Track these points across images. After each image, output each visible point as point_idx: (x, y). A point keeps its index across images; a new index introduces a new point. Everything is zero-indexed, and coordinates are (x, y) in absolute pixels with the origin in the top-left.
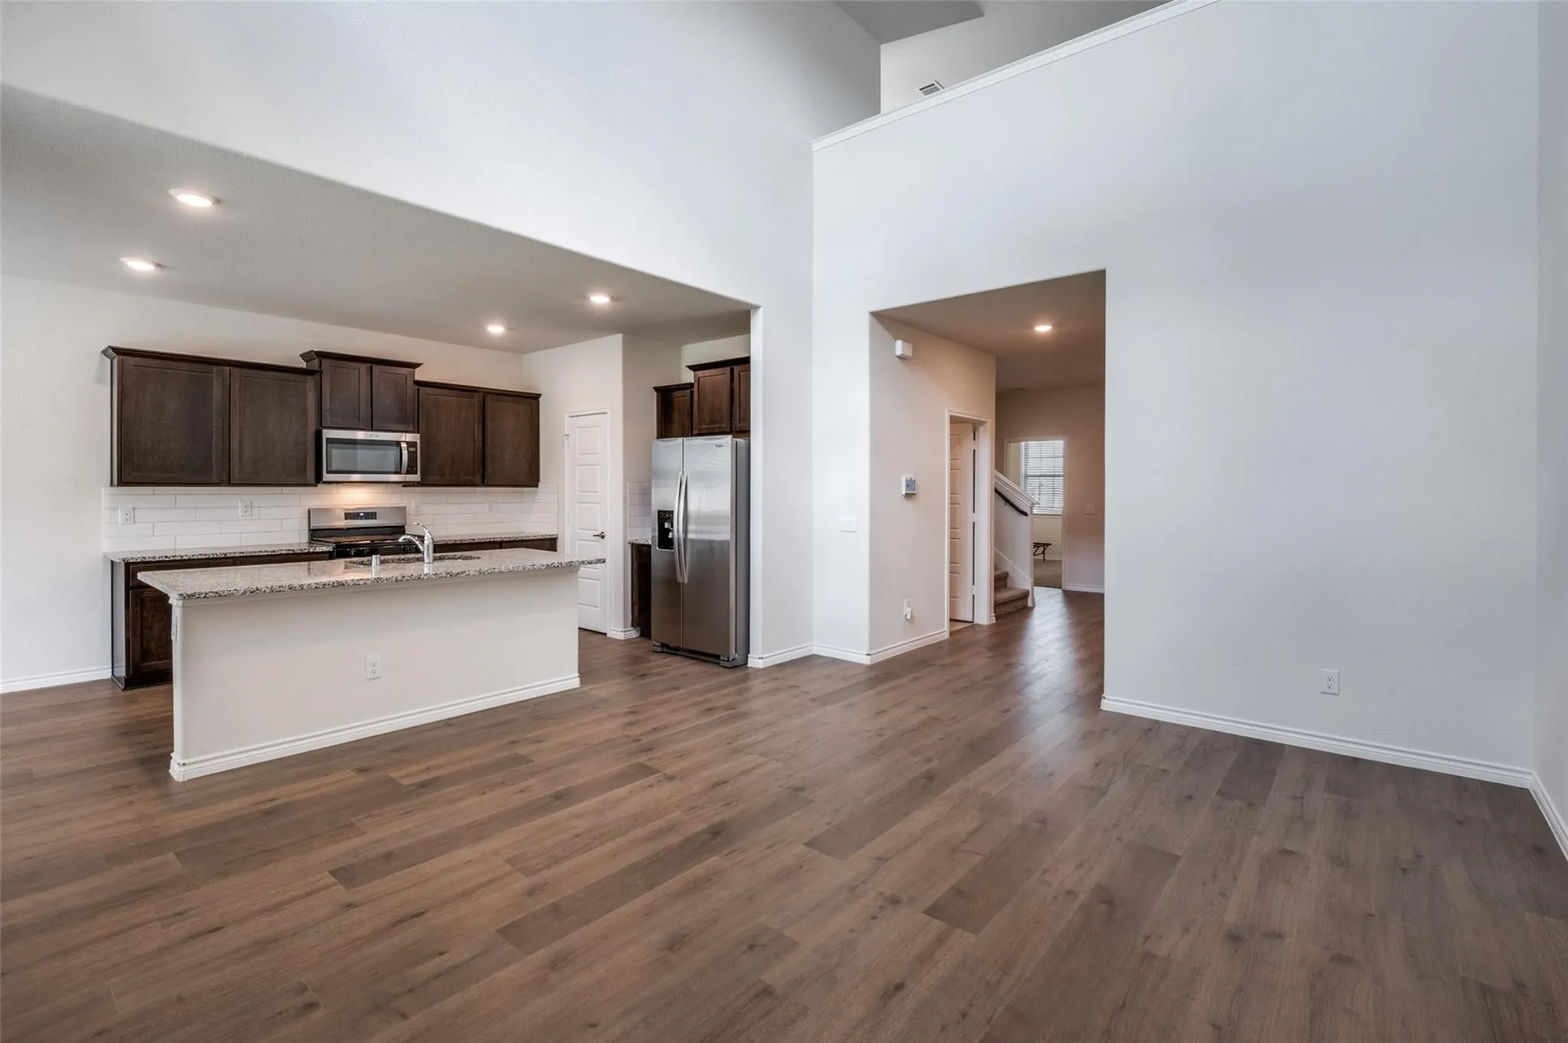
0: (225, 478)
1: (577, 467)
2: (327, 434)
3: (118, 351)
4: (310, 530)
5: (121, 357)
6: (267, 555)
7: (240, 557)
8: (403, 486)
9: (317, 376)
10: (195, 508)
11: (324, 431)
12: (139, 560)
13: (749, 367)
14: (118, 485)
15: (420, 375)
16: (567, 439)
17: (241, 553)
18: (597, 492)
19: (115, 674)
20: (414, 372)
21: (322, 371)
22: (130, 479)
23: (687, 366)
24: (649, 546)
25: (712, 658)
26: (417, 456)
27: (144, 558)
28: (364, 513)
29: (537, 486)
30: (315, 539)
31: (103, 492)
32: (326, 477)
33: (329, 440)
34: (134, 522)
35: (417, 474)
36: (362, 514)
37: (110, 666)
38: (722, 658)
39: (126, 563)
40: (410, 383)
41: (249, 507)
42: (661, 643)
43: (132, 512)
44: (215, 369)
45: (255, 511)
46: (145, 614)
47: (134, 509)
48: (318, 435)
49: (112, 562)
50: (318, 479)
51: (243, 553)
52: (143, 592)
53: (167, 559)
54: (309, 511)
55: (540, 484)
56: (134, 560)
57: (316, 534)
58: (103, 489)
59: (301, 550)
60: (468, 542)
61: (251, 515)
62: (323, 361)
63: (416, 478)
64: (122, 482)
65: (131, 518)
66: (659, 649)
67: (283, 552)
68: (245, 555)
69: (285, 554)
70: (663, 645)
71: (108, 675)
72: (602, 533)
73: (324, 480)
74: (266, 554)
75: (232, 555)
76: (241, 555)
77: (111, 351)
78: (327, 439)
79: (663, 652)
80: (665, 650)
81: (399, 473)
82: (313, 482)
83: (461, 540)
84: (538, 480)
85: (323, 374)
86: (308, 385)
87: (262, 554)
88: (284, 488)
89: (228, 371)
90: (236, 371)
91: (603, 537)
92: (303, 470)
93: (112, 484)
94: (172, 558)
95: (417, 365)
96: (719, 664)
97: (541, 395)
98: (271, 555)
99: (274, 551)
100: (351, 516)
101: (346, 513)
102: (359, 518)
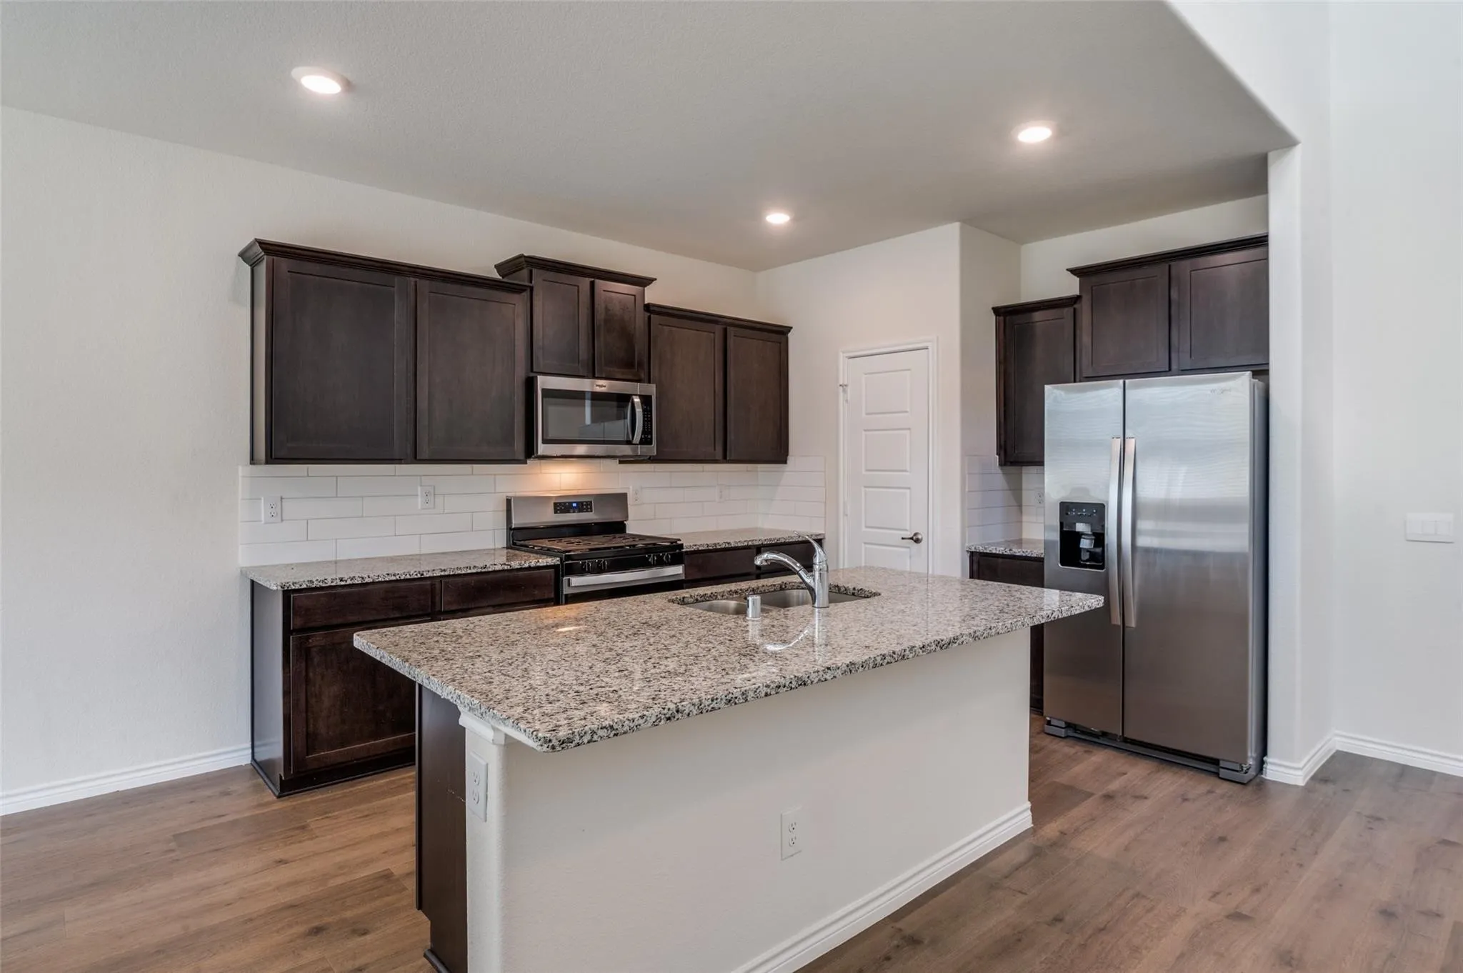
0: (409, 451)
1: (864, 433)
2: (544, 382)
3: (271, 249)
4: (510, 529)
5: (271, 257)
7: (441, 576)
8: (621, 462)
9: (526, 295)
10: (362, 497)
11: (540, 378)
12: (304, 586)
13: (1267, 253)
14: (267, 463)
15: (652, 295)
16: (844, 391)
17: (442, 571)
18: (905, 471)
19: (256, 757)
20: (644, 290)
21: (532, 289)
22: (282, 454)
23: (1067, 270)
24: (1040, 560)
25: (1208, 765)
26: (651, 417)
27: (311, 582)
28: (577, 503)
29: (785, 462)
30: (518, 543)
31: (240, 474)
32: (542, 449)
33: (548, 393)
34: (282, 520)
35: (652, 444)
36: (574, 505)
37: (249, 745)
38: (1222, 764)
39: (284, 591)
40: (640, 309)
41: (431, 495)
42: (1066, 723)
43: (279, 504)
44: (397, 279)
45: (439, 500)
46: (311, 675)
47: (282, 498)
48: (530, 384)
49: (253, 582)
50: (530, 452)
51: (444, 570)
52: (308, 638)
53: (343, 583)
54: (509, 501)
55: (790, 459)
56: (297, 587)
57: (519, 537)
58: (240, 468)
60: (723, 546)
61: (434, 508)
62: (535, 271)
63: (652, 449)
64: (273, 458)
65: (278, 514)
66: (1062, 733)
68: (447, 573)
69: (499, 571)
70: (1069, 725)
71: (244, 759)
72: (915, 534)
73: (539, 453)
74: (474, 571)
75: (430, 574)
76: (443, 573)
77: (258, 249)
78: (543, 390)
79: (1067, 737)
80: (1071, 733)
81: (629, 442)
82: (522, 457)
83: (715, 544)
84: (787, 453)
85: (534, 293)
87: (469, 571)
88: (476, 466)
89: (413, 283)
90: (424, 285)
91: (917, 541)
92: (508, 440)
93: (253, 461)
94: (349, 582)
95: (649, 281)
96: (1217, 774)
97: (792, 328)
98: (481, 573)
100: (561, 507)
101: (555, 504)
102: (572, 511)
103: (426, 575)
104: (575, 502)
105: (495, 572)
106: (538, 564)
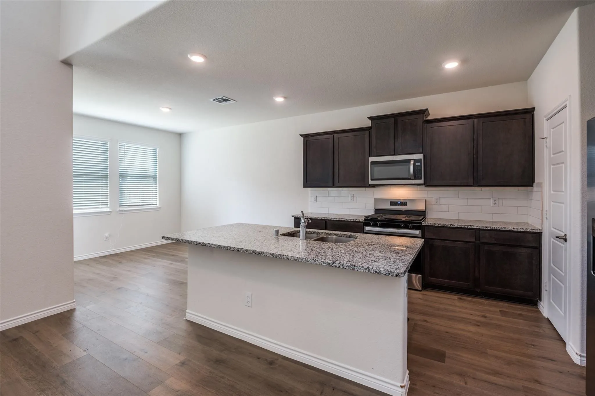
1: (552, 167)
2: (372, 159)
4: (375, 209)
5: (304, 138)
6: (337, 220)
11: (370, 157)
20: (424, 116)
21: (372, 127)
22: (309, 184)
26: (421, 168)
28: (401, 202)
31: (309, 190)
32: (372, 182)
33: (373, 163)
34: (317, 202)
35: (421, 179)
36: (399, 203)
41: (353, 197)
45: (355, 199)
51: (328, 218)
54: (376, 200)
55: (534, 185)
59: (350, 219)
61: (354, 201)
62: (373, 121)
63: (421, 181)
64: (304, 186)
65: (316, 200)
67: (343, 220)
68: (328, 219)
72: (565, 235)
73: (370, 184)
75: (324, 219)
78: (371, 162)
81: (410, 179)
84: (533, 181)
86: (366, 135)
87: (334, 219)
89: (334, 136)
90: (337, 135)
91: (566, 240)
92: (364, 179)
97: (535, 108)
99: (339, 219)
100: (393, 203)
101: (391, 202)
102: (398, 205)
103: (323, 218)
104: (399, 202)
105: (342, 221)
106: (356, 221)
